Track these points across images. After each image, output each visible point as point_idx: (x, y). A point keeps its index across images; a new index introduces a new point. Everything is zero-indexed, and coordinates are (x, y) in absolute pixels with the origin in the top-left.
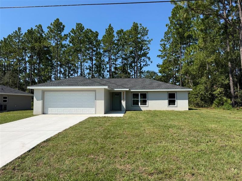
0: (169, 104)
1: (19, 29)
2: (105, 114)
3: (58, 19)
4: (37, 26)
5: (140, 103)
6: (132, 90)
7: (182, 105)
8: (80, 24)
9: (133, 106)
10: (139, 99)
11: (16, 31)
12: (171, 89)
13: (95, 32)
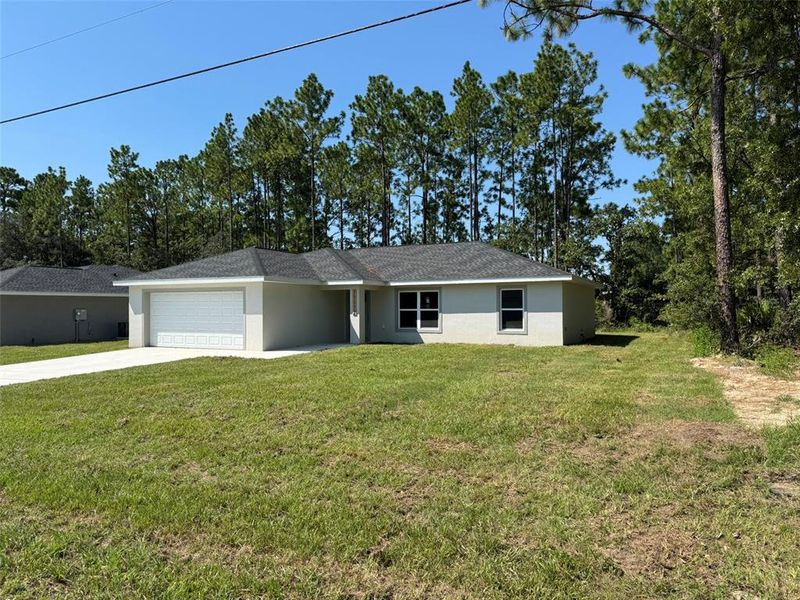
0: (504, 326)
1: (229, 118)
2: (267, 349)
3: (313, 78)
4: (269, 102)
5: (419, 322)
6: (392, 284)
7: (544, 327)
8: (382, 77)
9: (400, 331)
10: (419, 310)
11: (221, 124)
12: (503, 277)
13: (431, 94)
